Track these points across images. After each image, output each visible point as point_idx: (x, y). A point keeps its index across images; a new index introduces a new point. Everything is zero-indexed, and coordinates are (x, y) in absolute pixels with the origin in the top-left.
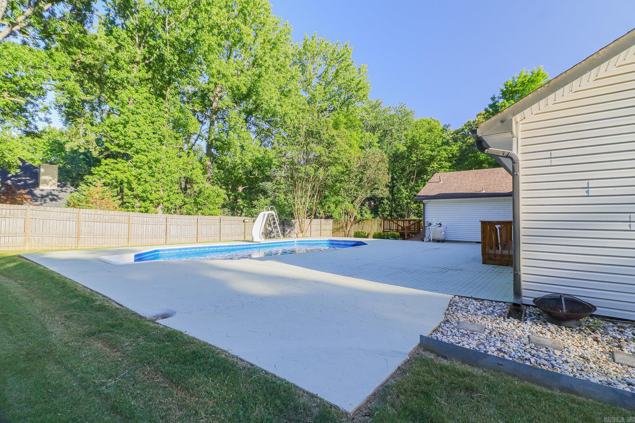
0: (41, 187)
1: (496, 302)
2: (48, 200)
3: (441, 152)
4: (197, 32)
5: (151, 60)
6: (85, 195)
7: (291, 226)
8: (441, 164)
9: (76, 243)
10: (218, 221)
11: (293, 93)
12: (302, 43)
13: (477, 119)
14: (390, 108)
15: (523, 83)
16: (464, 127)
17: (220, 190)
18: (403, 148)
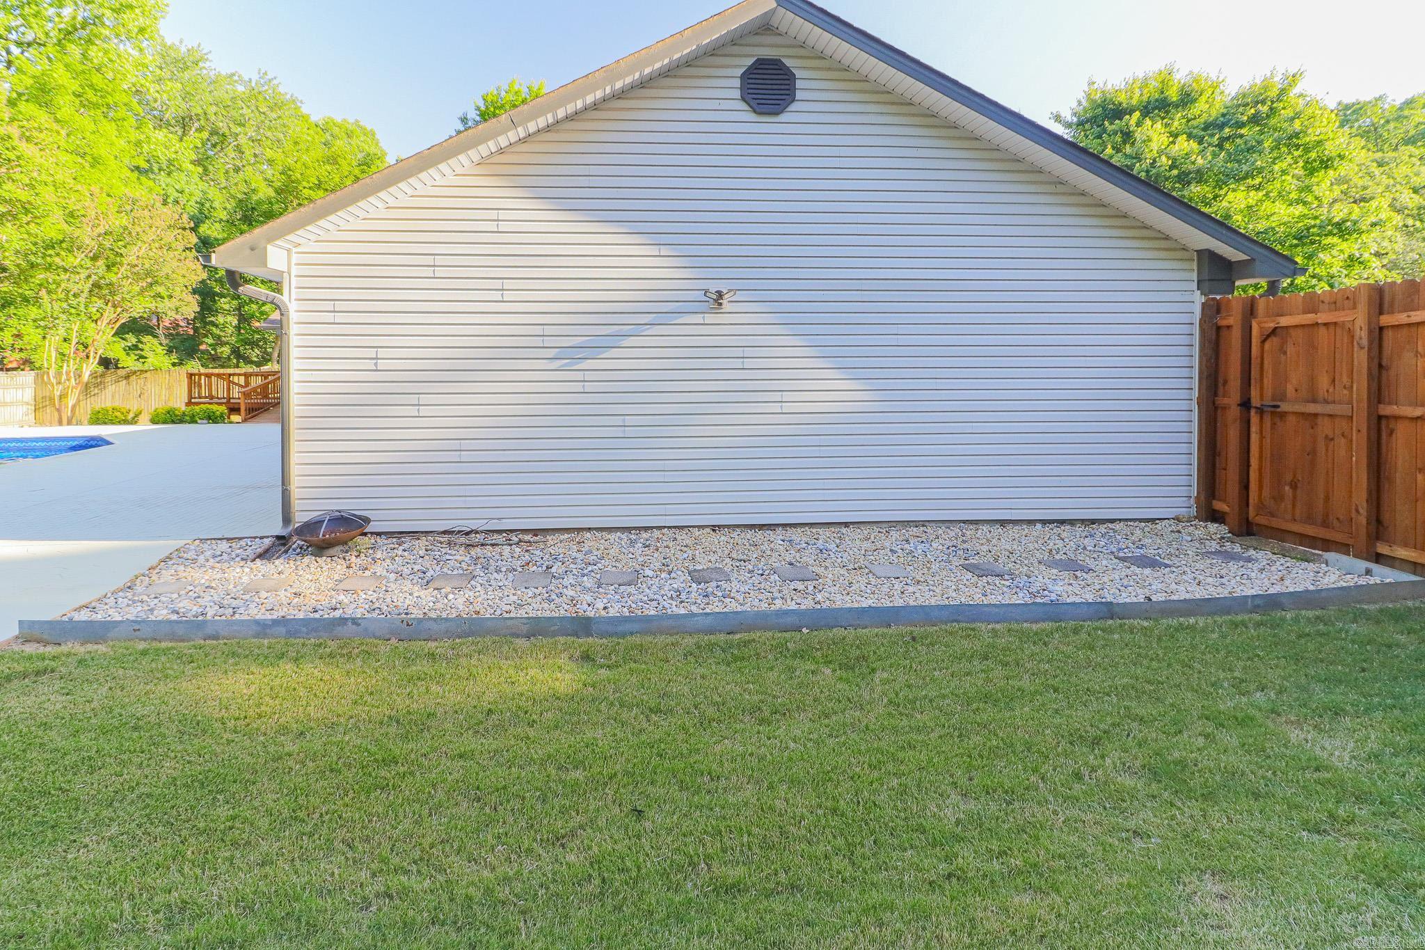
1: (257, 538)
14: (233, 78)
18: (265, 192)
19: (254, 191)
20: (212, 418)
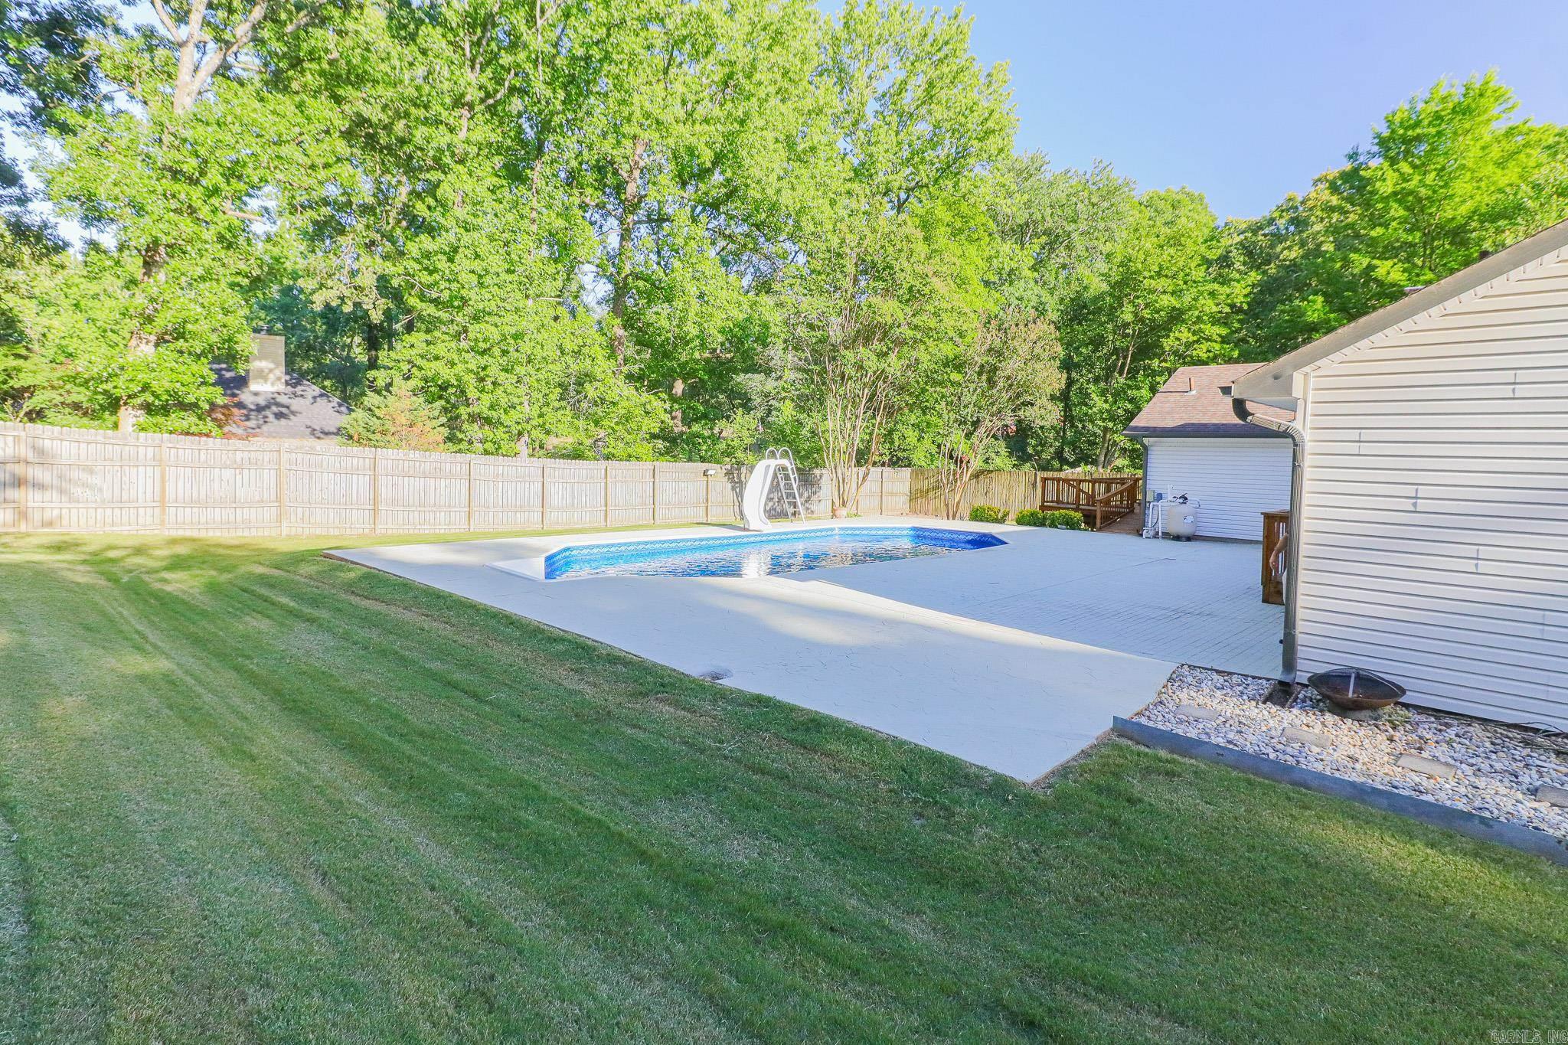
0: (254, 386)
1: (1254, 678)
2: (271, 418)
3: (1202, 301)
4: (608, 35)
5: (499, 96)
6: (378, 418)
7: (812, 485)
8: (1201, 330)
9: (372, 522)
10: (649, 475)
11: (821, 155)
12: (841, 12)
13: (1313, 195)
14: (1069, 175)
15: (1438, 117)
16: (1276, 214)
17: (655, 404)
18: (1098, 286)
19: (1086, 288)
20: (1071, 525)
